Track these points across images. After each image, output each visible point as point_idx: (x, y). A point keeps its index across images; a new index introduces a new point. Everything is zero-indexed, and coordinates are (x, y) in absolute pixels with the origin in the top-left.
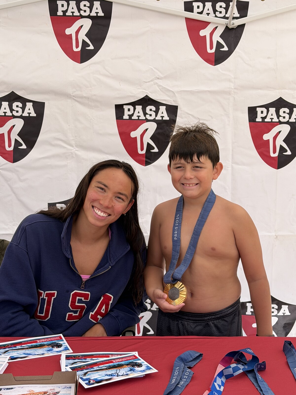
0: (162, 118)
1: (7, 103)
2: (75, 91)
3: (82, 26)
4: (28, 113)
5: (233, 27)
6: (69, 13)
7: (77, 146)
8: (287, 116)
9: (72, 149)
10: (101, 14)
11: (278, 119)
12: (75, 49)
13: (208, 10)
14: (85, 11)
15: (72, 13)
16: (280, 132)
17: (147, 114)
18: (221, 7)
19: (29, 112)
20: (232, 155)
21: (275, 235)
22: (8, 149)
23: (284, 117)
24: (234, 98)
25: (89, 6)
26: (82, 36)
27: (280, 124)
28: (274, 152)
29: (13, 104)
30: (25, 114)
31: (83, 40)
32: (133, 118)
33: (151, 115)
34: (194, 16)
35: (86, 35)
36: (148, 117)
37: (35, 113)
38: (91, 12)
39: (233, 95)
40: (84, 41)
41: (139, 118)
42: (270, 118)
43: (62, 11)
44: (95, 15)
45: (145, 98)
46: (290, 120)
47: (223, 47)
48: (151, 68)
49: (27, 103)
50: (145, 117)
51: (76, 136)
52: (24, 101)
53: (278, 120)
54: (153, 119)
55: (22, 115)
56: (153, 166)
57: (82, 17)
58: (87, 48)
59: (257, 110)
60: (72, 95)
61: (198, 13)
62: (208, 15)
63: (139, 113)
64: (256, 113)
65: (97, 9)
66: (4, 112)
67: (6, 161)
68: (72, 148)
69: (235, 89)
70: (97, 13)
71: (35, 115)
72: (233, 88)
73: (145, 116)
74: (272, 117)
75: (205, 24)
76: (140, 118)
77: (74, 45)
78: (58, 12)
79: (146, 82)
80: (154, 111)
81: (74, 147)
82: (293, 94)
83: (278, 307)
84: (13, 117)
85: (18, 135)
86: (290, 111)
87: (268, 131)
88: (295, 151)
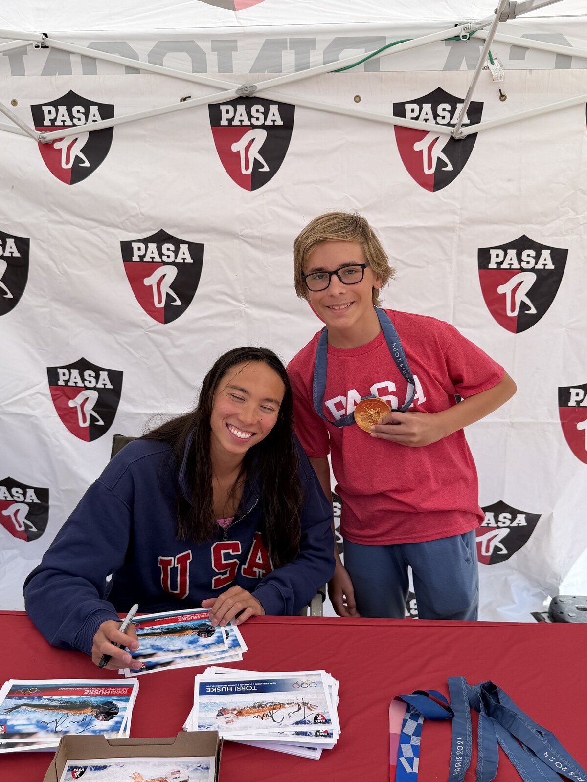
1: (155, 245)
2: (244, 229)
3: (253, 140)
4: (182, 258)
5: (460, 138)
6: (236, 122)
7: (247, 302)
8: (532, 261)
9: (241, 306)
10: (279, 122)
11: (519, 264)
12: (244, 172)
13: (427, 114)
14: (258, 119)
15: (240, 122)
16: (521, 283)
18: (444, 110)
19: (184, 256)
20: (454, 314)
21: (511, 422)
22: (157, 305)
23: (528, 263)
24: (459, 237)
25: (263, 111)
26: (254, 153)
27: (521, 272)
28: (513, 310)
29: (163, 247)
30: (179, 260)
31: (255, 159)
34: (406, 122)
35: (258, 152)
37: (192, 259)
38: (265, 119)
39: (458, 233)
40: (256, 160)
43: (227, 119)
44: (272, 123)
46: (536, 266)
47: (446, 165)
48: (346, 196)
49: (181, 246)
51: (245, 289)
52: (177, 242)
53: (519, 267)
55: (174, 261)
57: (253, 127)
58: (259, 170)
59: (490, 253)
60: (240, 234)
61: (412, 118)
62: (426, 121)
64: (489, 256)
65: (274, 115)
66: (151, 257)
67: (155, 322)
68: (241, 305)
69: (461, 223)
70: (274, 121)
71: (191, 261)
72: (457, 223)
74: (511, 262)
75: (422, 134)
77: (243, 166)
78: (221, 121)
81: (243, 303)
82: (542, 231)
83: (512, 517)
84: (162, 264)
85: (170, 287)
86: (536, 254)
87: (505, 281)
88: (543, 309)
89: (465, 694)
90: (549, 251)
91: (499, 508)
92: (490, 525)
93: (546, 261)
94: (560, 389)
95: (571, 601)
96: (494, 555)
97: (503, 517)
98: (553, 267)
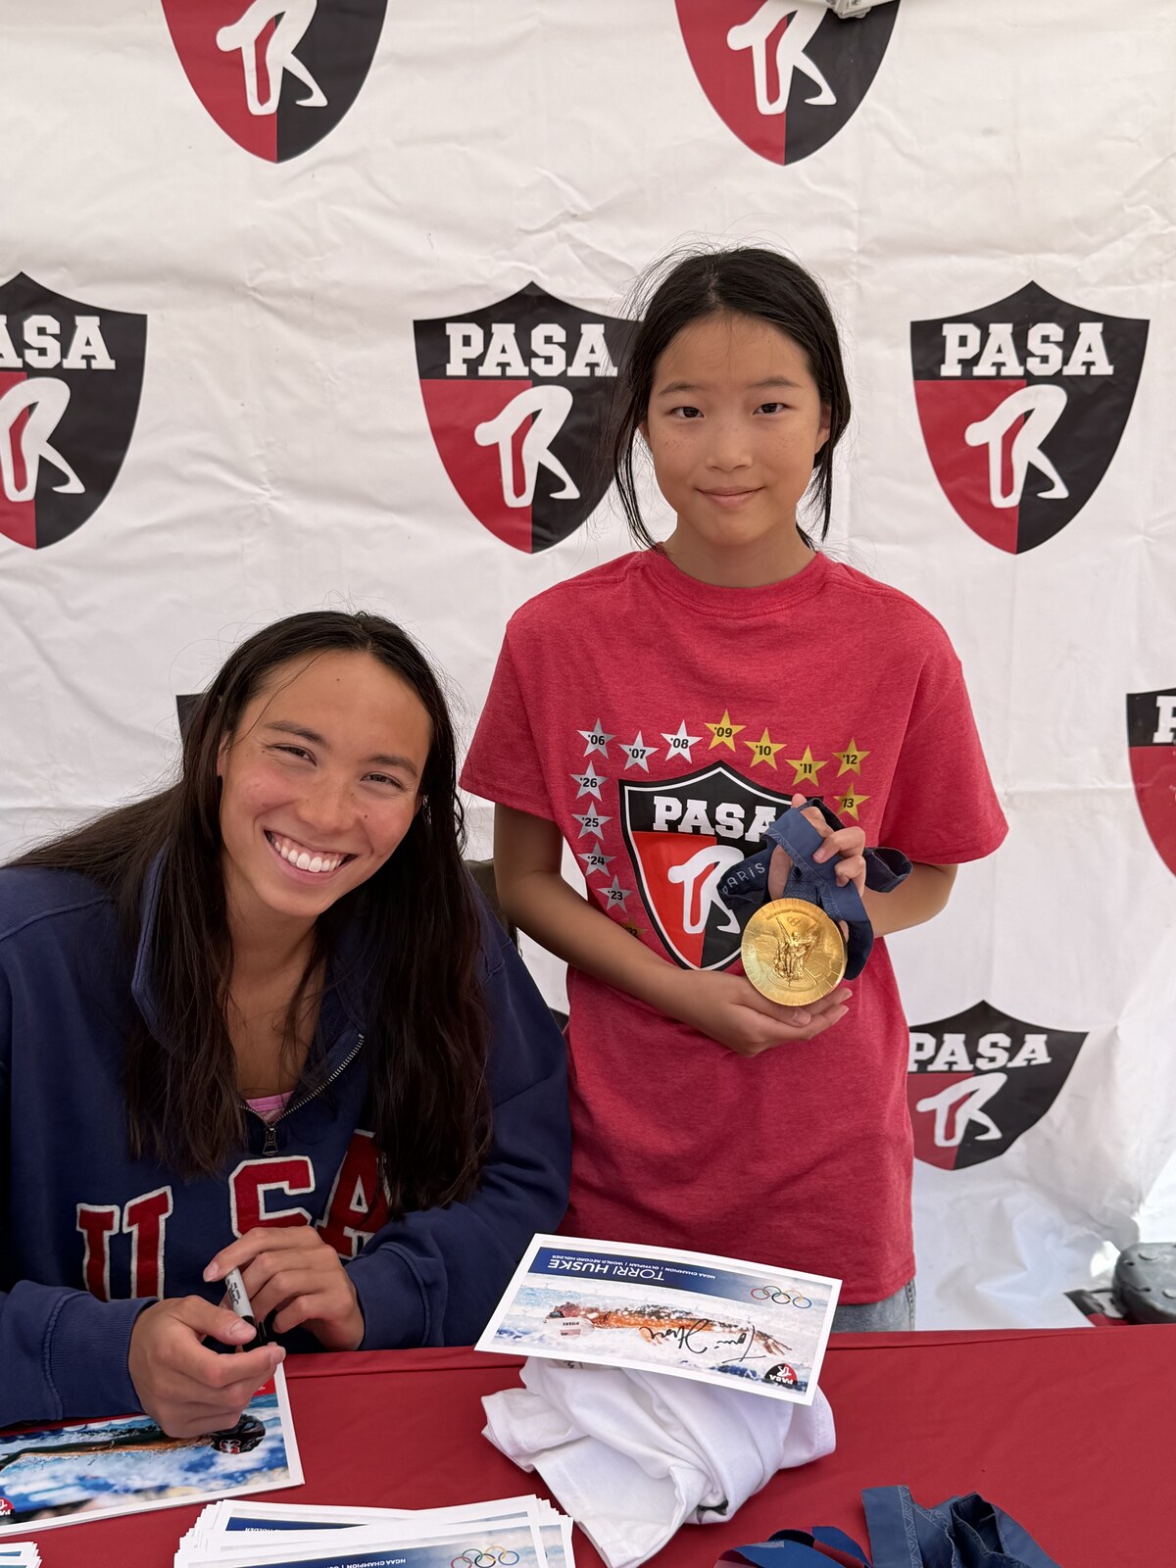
0: (592, 371)
1: (2, 320)
2: (261, 270)
3: (278, 17)
4: (83, 357)
5: (853, 15)
7: (278, 482)
8: (1056, 354)
9: (260, 495)
11: (1021, 364)
12: (255, 108)
16: (1028, 414)
17: (536, 356)
19: (88, 351)
20: (852, 504)
21: (1006, 794)
22: (13, 494)
23: (1045, 359)
24: (859, 288)
26: (282, 56)
27: (1028, 385)
28: (1007, 490)
29: (27, 324)
30: (74, 361)
31: (286, 72)
32: (483, 371)
33: (548, 360)
35: (294, 52)
36: (538, 366)
37: (111, 358)
39: (855, 278)
40: (287, 75)
41: (503, 371)
42: (994, 364)
45: (527, 293)
46: (1065, 368)
47: (817, 91)
48: (546, 176)
49: (79, 320)
50: (527, 368)
51: (268, 445)
52: (67, 311)
53: (1020, 372)
54: (559, 375)
55: (61, 364)
56: (561, 551)
58: (299, 103)
59: (944, 333)
60: (250, 285)
63: (503, 351)
64: (942, 343)
67: (10, 543)
68: (258, 490)
69: (862, 251)
71: (111, 365)
72: (852, 251)
73: (527, 362)
74: (999, 358)
76: (509, 372)
77: (251, 95)
79: (529, 233)
80: (560, 344)
81: (263, 484)
82: (1079, 270)
83: (1012, 1043)
84: (25, 373)
85: (48, 441)
86: (1065, 335)
87: (985, 411)
88: (1084, 484)
89: (910, 1531)
90: (1099, 327)
91: (979, 1020)
92: (955, 1068)
93: (1092, 353)
94: (1131, 698)
95: (1169, 1258)
96: (969, 1145)
97: (989, 1045)
98: (1109, 370)
